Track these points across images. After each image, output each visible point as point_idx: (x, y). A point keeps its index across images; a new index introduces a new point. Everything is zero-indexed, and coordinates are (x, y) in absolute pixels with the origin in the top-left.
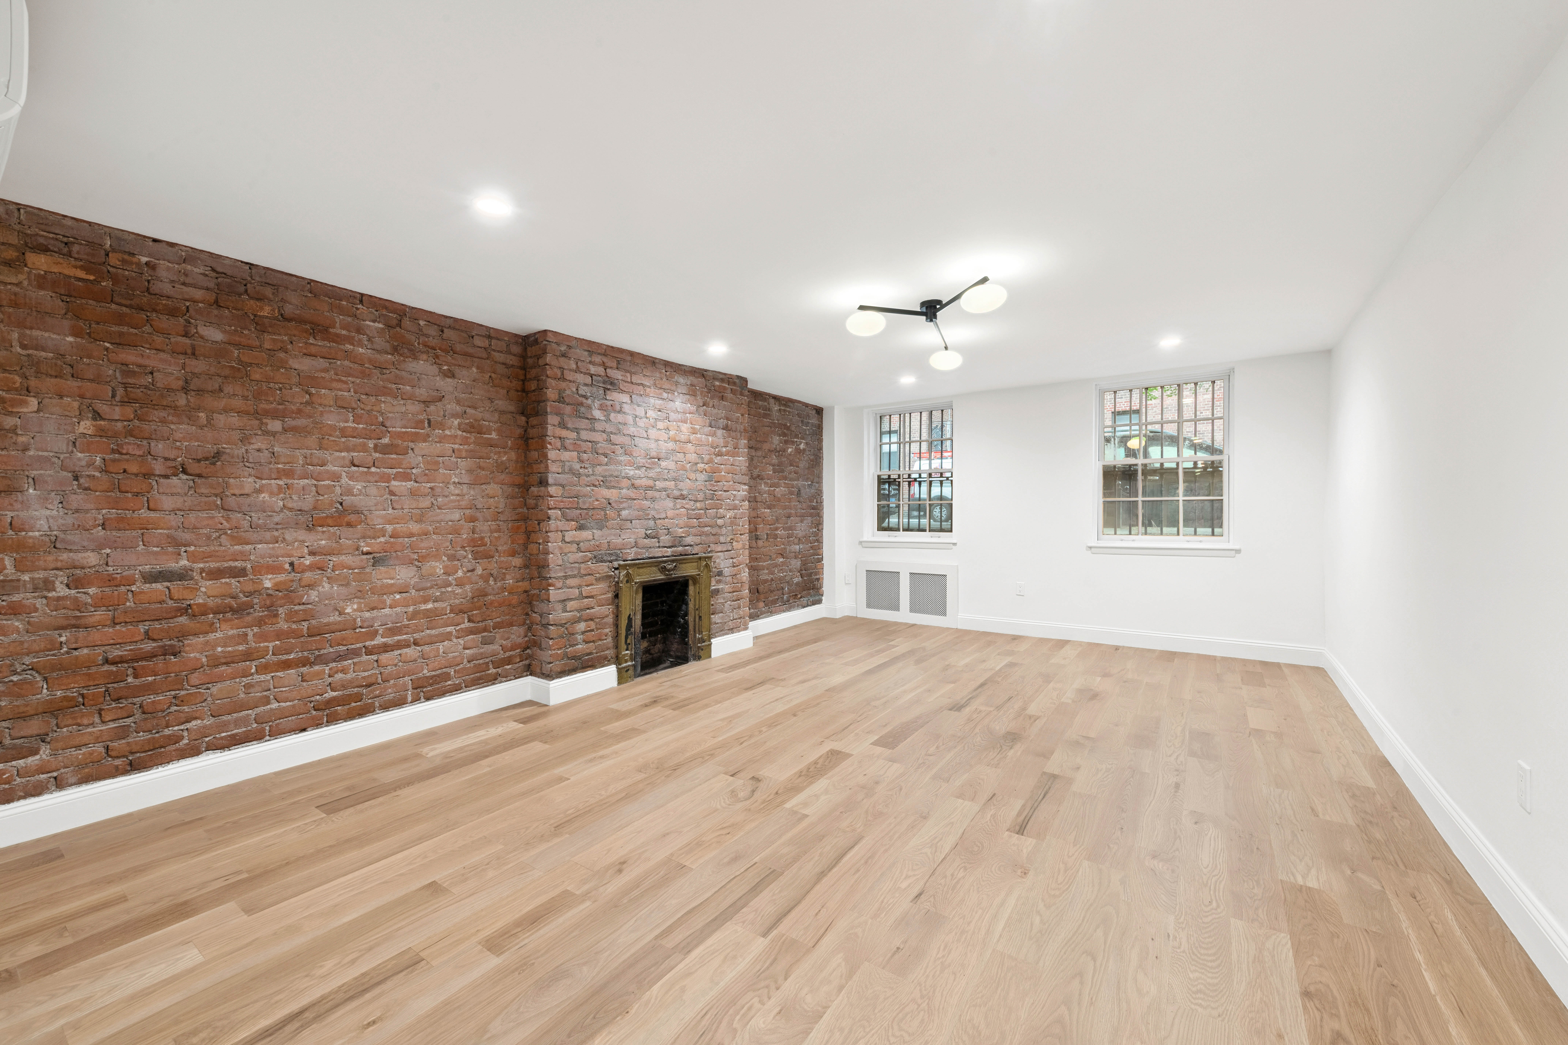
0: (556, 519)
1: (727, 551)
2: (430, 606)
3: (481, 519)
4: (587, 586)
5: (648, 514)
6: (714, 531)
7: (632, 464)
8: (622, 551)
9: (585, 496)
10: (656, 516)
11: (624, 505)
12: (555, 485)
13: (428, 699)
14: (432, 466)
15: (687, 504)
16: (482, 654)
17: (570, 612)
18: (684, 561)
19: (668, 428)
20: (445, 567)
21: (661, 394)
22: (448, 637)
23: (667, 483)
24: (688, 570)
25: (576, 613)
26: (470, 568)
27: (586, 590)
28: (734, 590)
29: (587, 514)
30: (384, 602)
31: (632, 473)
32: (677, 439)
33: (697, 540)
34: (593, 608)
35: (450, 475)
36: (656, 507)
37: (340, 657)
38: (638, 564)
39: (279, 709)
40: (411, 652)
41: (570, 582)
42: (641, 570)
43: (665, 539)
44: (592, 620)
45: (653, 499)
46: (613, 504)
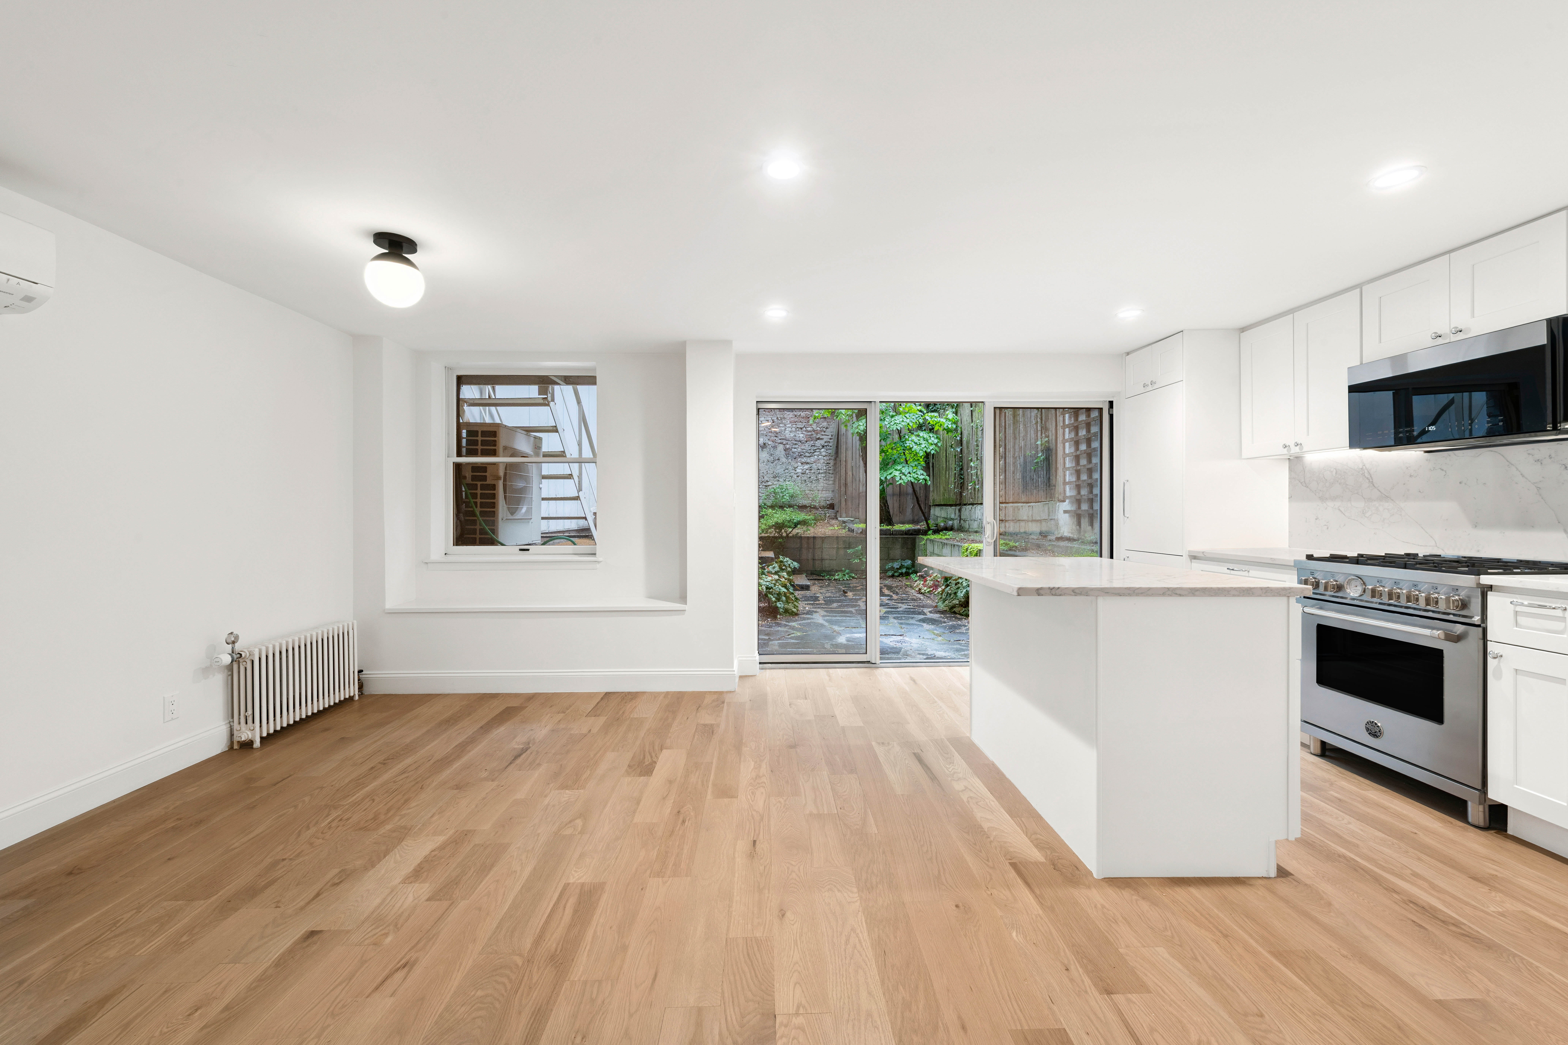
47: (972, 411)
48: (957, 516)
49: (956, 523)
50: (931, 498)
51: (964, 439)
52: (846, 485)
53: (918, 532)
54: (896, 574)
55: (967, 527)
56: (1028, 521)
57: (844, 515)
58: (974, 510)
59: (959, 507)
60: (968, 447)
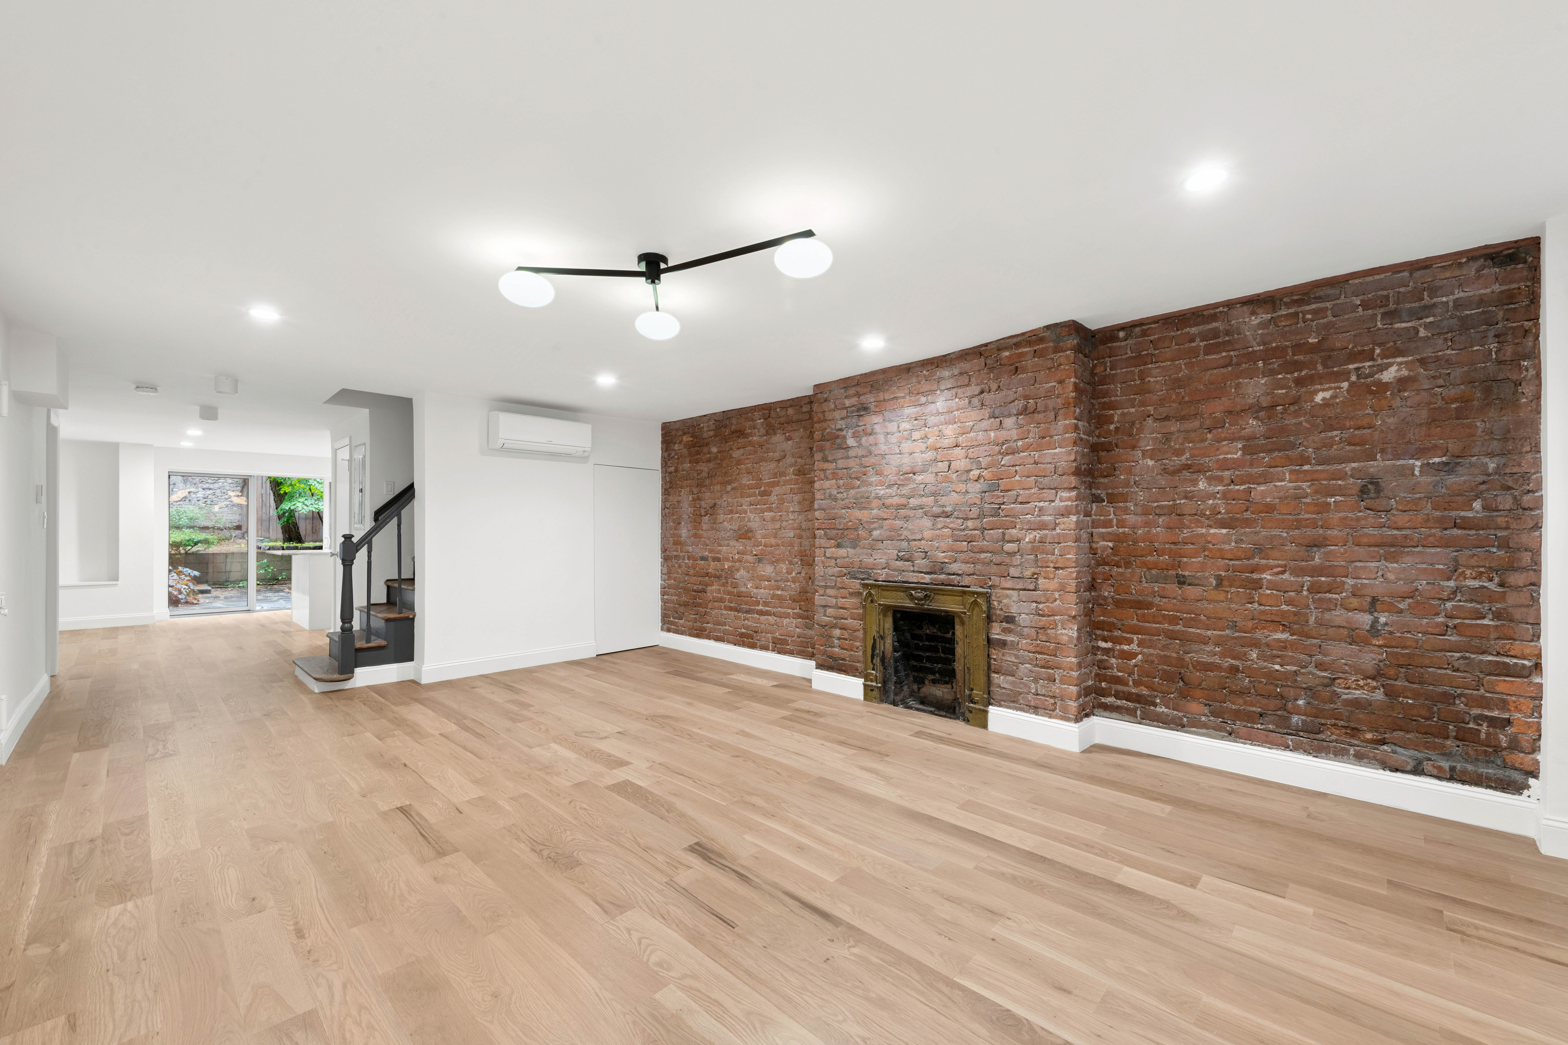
0: (820, 537)
1: (1024, 590)
2: (779, 593)
3: (805, 537)
4: (843, 598)
5: (901, 535)
6: (997, 559)
7: (881, 484)
8: (874, 571)
9: (840, 518)
10: (909, 537)
11: (875, 525)
12: (819, 509)
13: (779, 653)
14: (782, 501)
15: (951, 522)
16: (805, 634)
17: (829, 617)
18: (941, 592)
19: (926, 437)
20: (787, 569)
21: (918, 400)
22: (787, 616)
23: (924, 499)
24: (949, 605)
25: (832, 619)
26: (799, 571)
27: (841, 601)
28: (1038, 649)
29: (843, 534)
30: (761, 585)
31: (882, 492)
32: (938, 446)
33: (969, 568)
34: (846, 619)
35: (789, 506)
36: (910, 527)
37: (747, 612)
38: (889, 587)
39: (729, 630)
40: (771, 619)
41: (830, 591)
42: (886, 593)
43: (921, 563)
44: (845, 630)
45: (906, 518)
46: (865, 525)
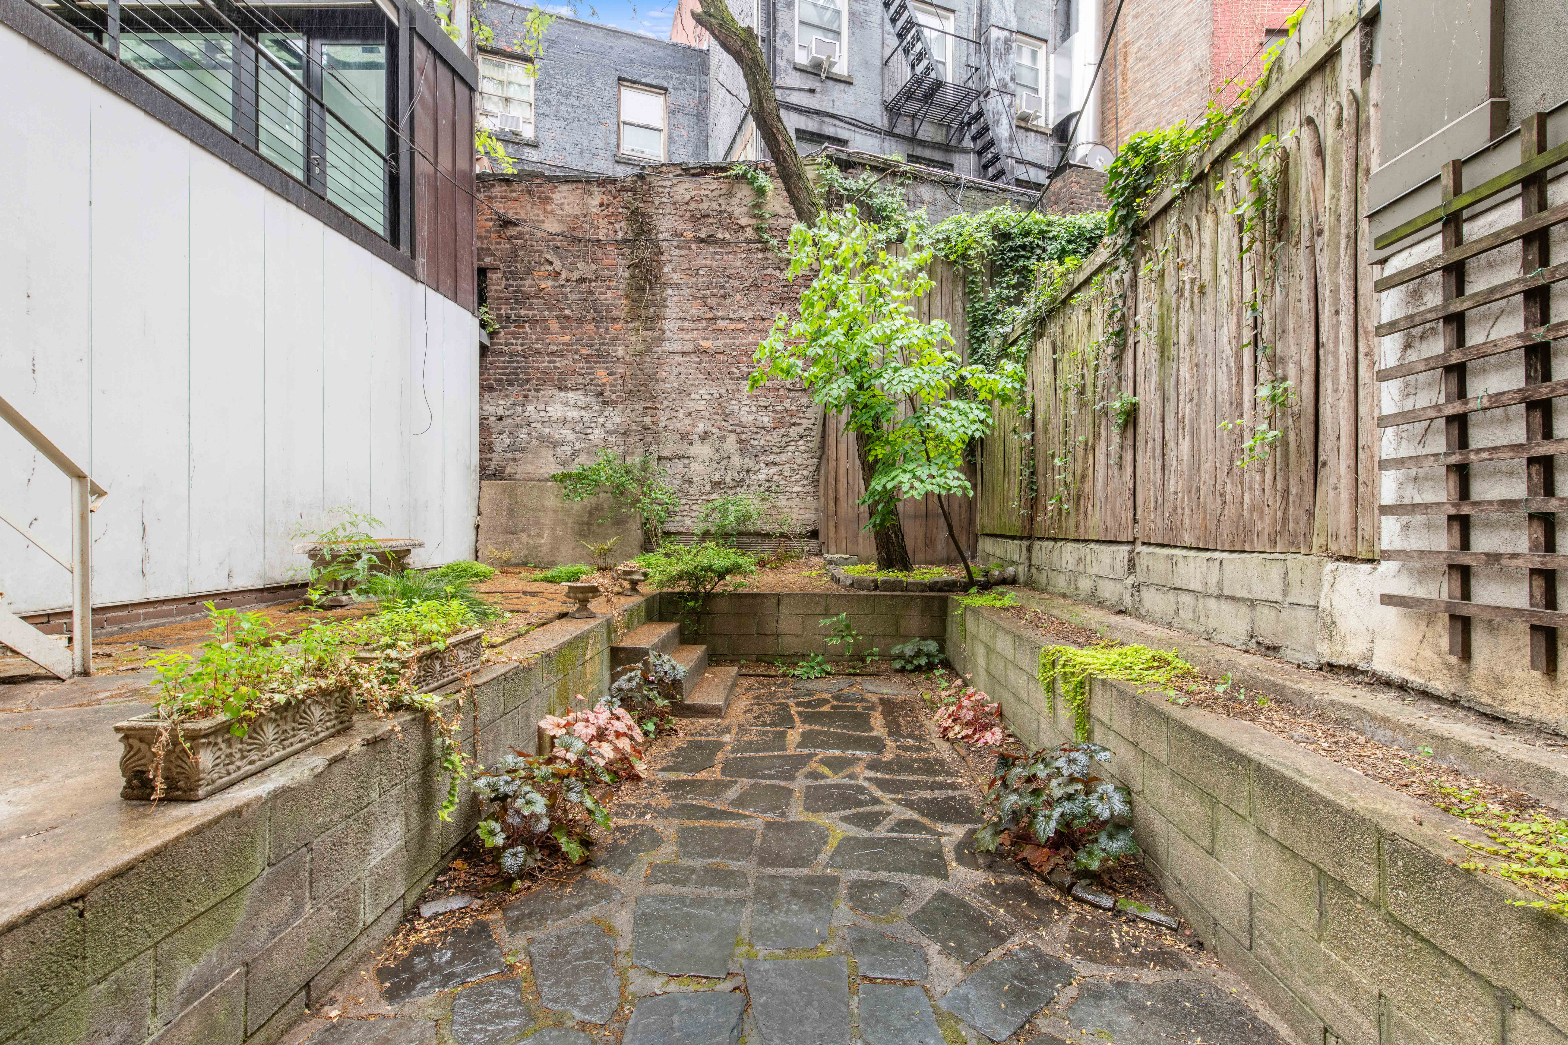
47: (1055, 360)
48: (1023, 558)
49: (1022, 571)
50: (978, 522)
51: (1040, 417)
52: (836, 499)
53: (951, 586)
54: (909, 667)
55: (1044, 581)
56: (1205, 595)
57: (833, 549)
58: (1057, 551)
59: (1027, 543)
60: (1046, 432)
